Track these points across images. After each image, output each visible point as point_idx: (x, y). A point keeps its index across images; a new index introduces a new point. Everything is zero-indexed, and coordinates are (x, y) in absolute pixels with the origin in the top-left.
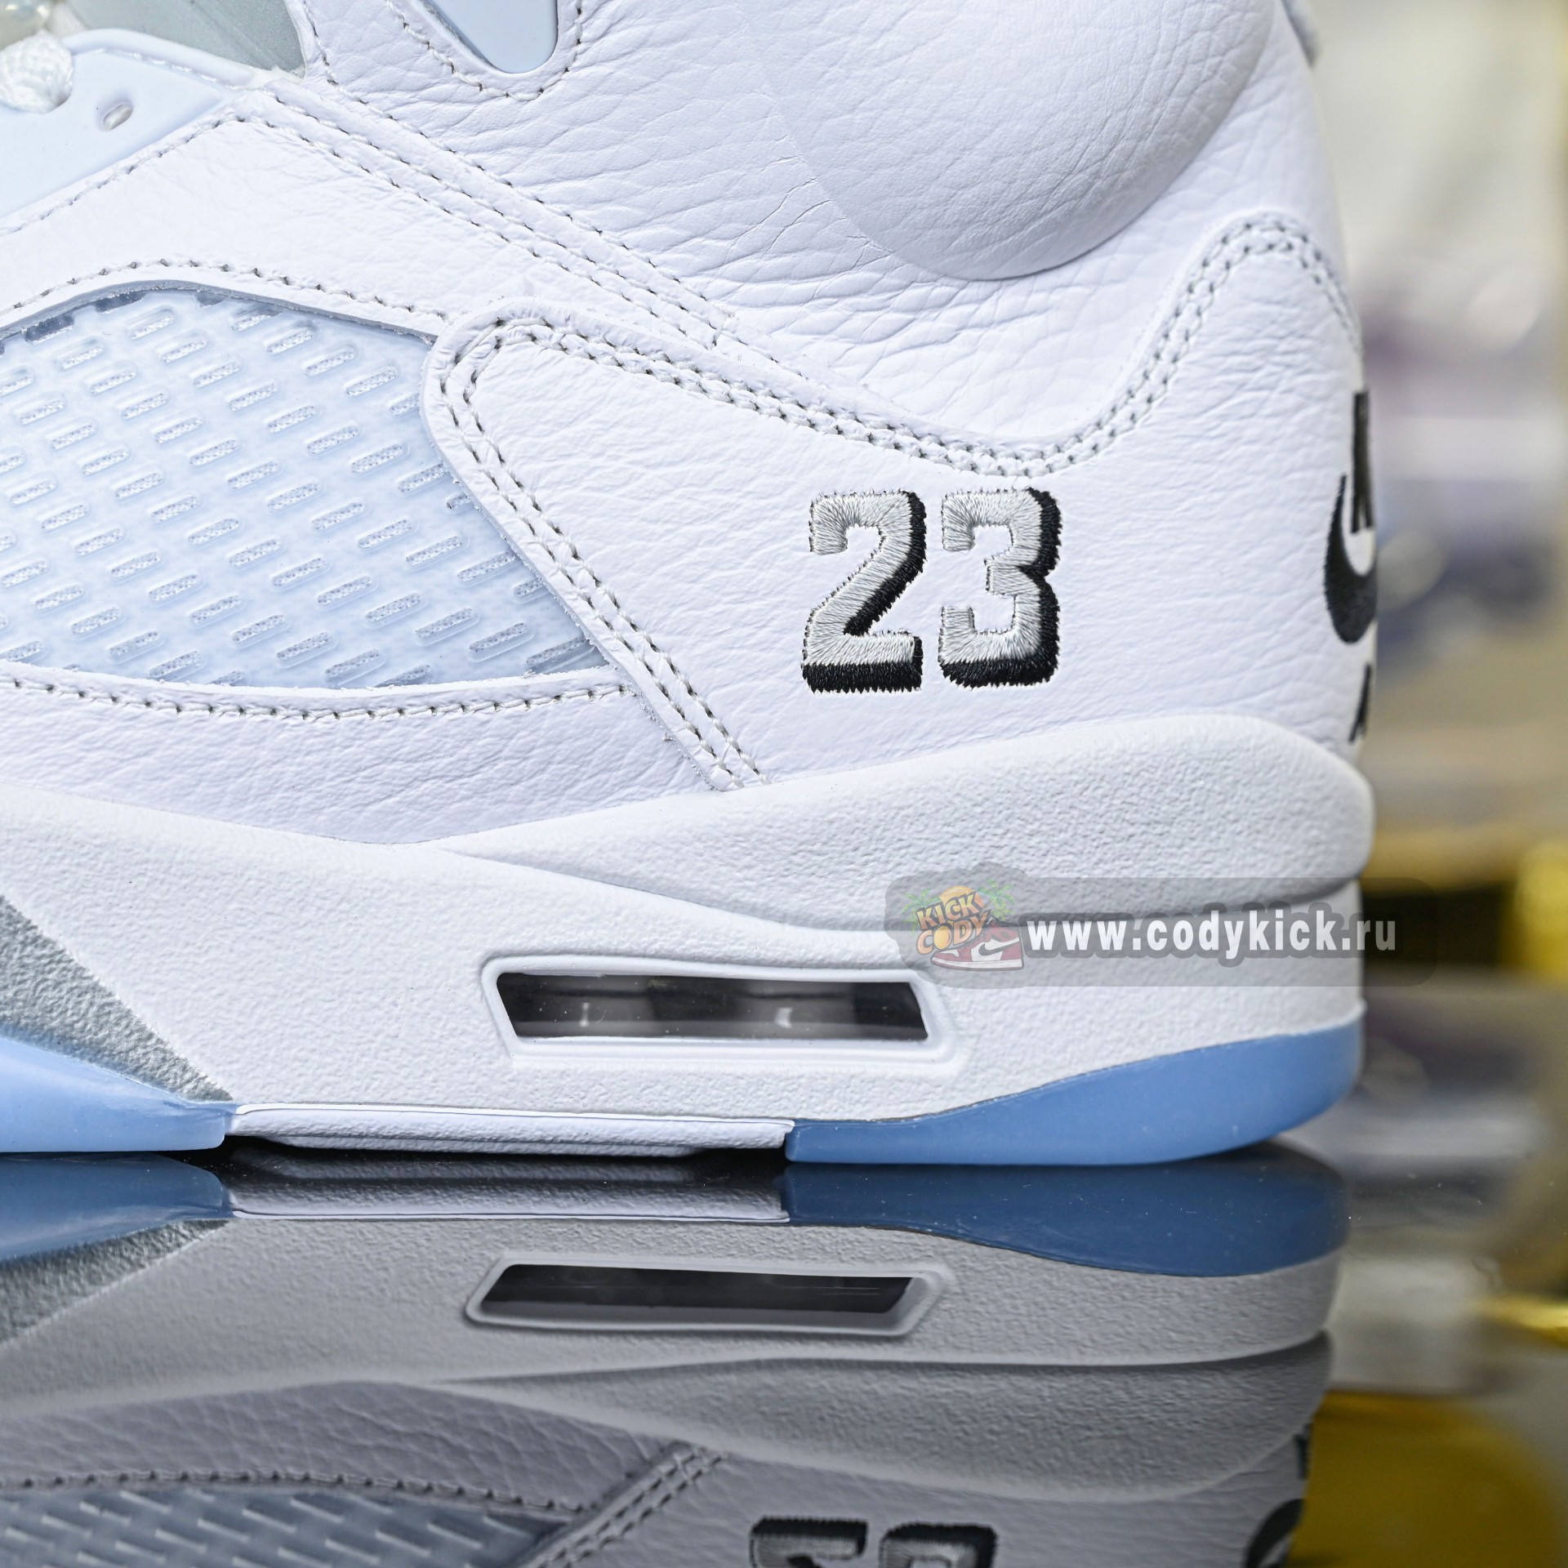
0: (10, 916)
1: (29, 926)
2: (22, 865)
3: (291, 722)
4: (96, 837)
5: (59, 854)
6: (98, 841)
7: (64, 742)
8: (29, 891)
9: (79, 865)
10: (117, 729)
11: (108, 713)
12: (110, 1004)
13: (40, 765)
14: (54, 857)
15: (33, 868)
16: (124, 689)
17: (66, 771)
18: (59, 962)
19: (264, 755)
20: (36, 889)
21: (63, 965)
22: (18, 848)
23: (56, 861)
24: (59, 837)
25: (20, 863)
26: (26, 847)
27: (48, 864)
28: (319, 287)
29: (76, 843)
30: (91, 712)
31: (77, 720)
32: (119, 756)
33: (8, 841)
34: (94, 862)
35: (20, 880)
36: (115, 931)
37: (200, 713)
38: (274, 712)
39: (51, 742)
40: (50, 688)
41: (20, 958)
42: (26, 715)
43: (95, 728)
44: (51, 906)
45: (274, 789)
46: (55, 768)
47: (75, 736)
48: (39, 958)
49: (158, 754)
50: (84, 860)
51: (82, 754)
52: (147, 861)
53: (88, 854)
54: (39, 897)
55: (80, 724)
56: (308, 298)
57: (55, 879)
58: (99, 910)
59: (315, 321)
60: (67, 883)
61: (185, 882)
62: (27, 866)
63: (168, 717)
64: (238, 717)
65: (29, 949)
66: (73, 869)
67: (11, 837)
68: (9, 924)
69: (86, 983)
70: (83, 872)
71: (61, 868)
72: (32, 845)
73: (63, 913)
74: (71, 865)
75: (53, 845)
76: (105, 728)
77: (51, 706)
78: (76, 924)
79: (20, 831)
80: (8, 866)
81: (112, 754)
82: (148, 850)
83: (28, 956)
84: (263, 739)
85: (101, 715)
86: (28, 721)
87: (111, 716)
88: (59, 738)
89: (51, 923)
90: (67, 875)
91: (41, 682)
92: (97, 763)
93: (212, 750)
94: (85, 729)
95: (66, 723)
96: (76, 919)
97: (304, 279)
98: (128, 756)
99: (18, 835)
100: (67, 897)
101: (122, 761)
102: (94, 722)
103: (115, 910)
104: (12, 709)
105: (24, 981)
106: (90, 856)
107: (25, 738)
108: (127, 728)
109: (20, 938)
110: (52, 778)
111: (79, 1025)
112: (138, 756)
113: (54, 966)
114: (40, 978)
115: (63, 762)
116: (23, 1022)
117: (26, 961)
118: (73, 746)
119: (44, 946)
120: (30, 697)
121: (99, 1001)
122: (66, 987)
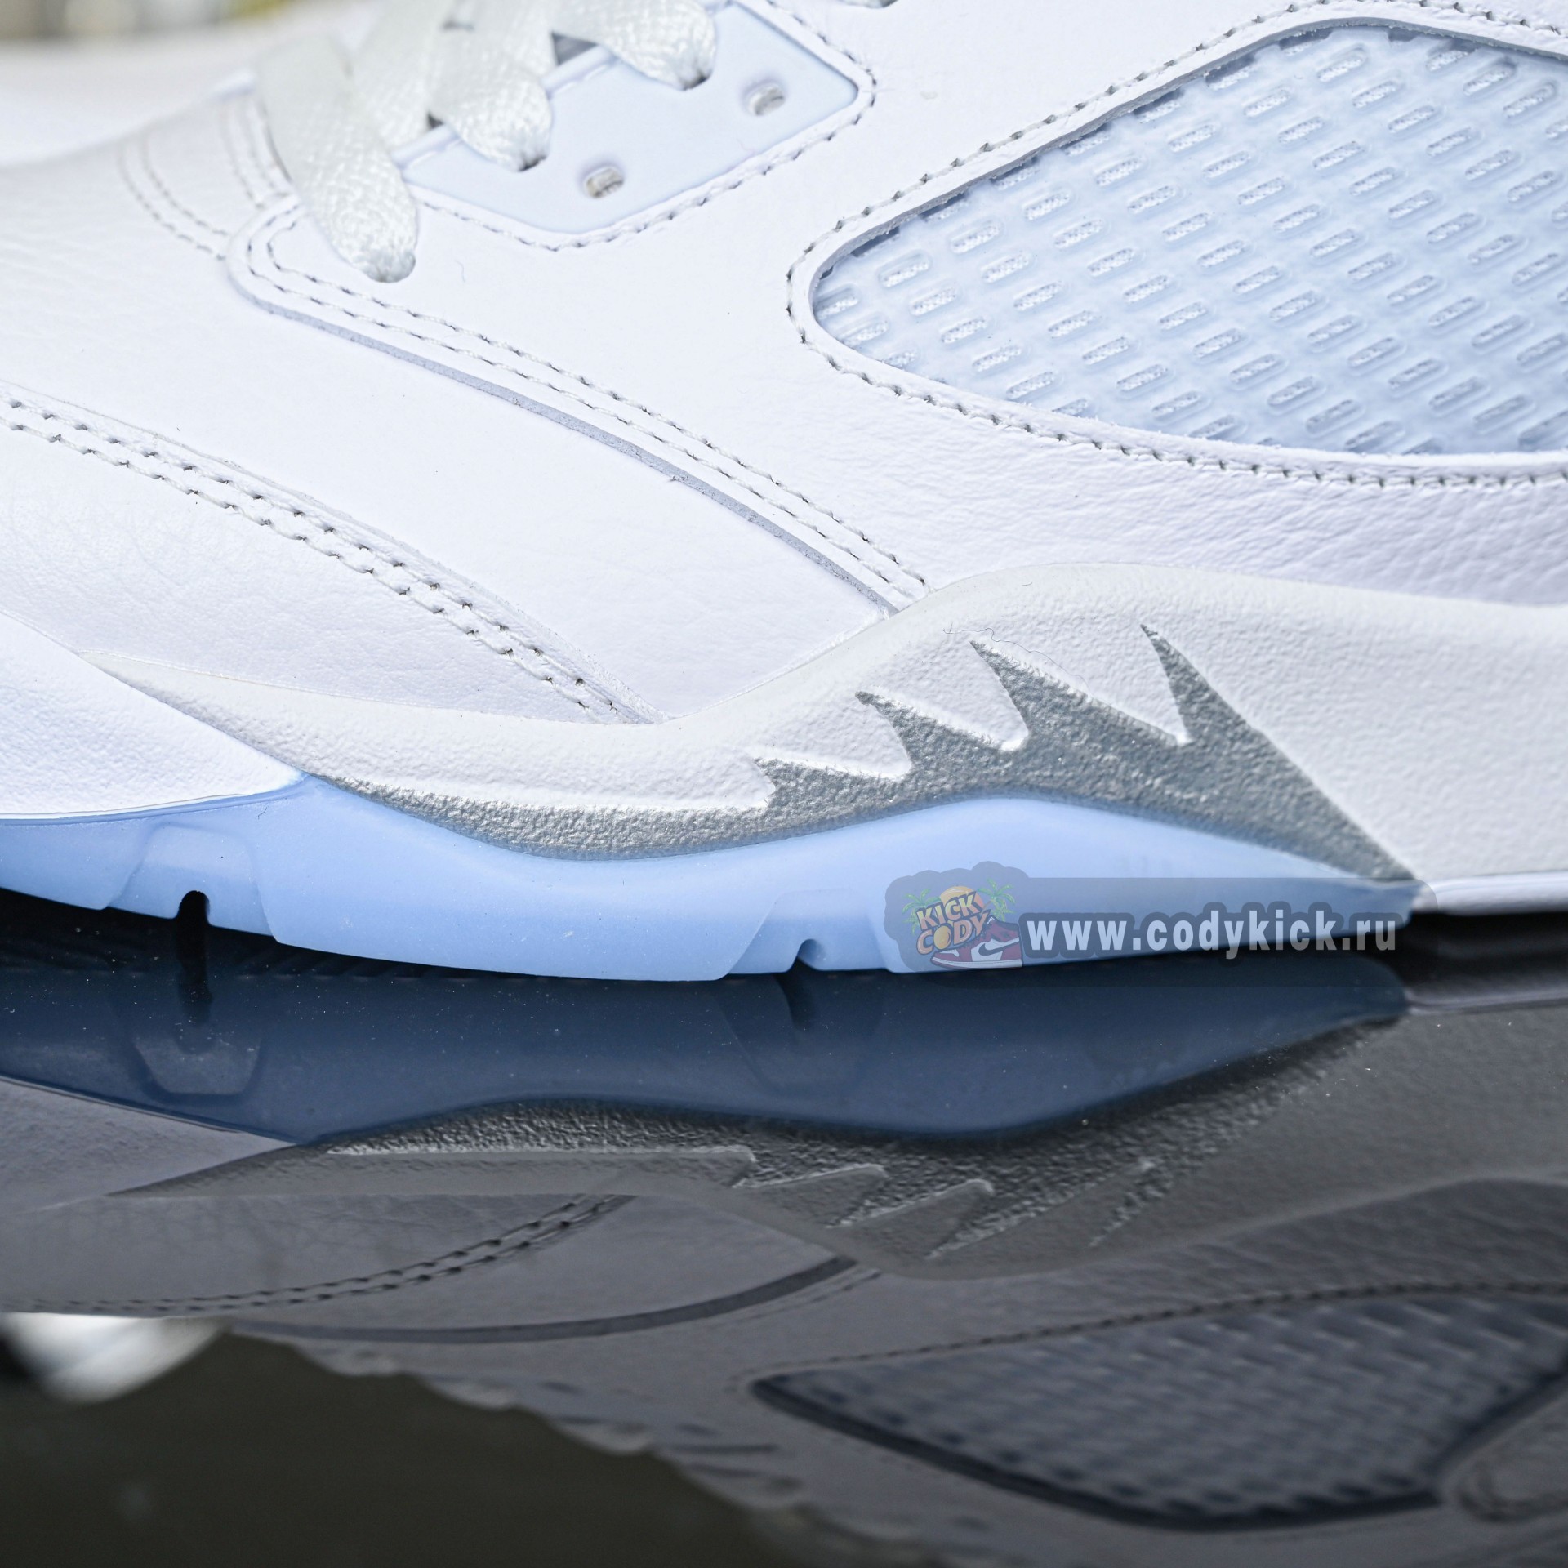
0: (1222, 713)
1: (1239, 722)
2: (1232, 659)
3: (1490, 490)
4: (1302, 623)
5: (1267, 644)
6: (1303, 628)
7: (1267, 524)
8: (1237, 684)
9: (1284, 654)
10: (1322, 508)
11: (1313, 492)
12: (1309, 794)
13: (1241, 550)
14: (1261, 648)
15: (1241, 661)
16: (1330, 466)
17: (1268, 553)
18: (1265, 755)
19: (1460, 525)
20: (1243, 682)
21: (1267, 758)
22: (1229, 641)
23: (1264, 651)
24: (1268, 626)
25: (1230, 656)
26: (1237, 639)
27: (1257, 655)
28: (1522, 23)
29: (1283, 631)
30: (1296, 491)
31: (1283, 501)
32: (1320, 535)
33: (1220, 635)
34: (1298, 650)
35: (1229, 674)
36: (1314, 718)
37: (1403, 487)
38: (1472, 480)
39: (1254, 525)
40: (1255, 468)
41: (1229, 755)
42: (1231, 498)
43: (1299, 508)
44: (1256, 698)
45: (1464, 559)
46: (1256, 552)
47: (1279, 517)
48: (1246, 753)
49: (1358, 531)
50: (1290, 647)
51: (1283, 535)
52: (1348, 644)
53: (1294, 641)
54: (1246, 689)
55: (1284, 505)
56: (1511, 35)
57: (1262, 670)
58: (1300, 698)
59: (1514, 58)
60: (1273, 672)
61: (1382, 662)
62: (1237, 659)
63: (1372, 493)
64: (1439, 489)
65: (1237, 745)
66: (1280, 658)
67: (1223, 630)
68: (1221, 721)
69: (1288, 775)
70: (1288, 661)
71: (1268, 658)
72: (1243, 636)
73: (1267, 704)
74: (1277, 654)
75: (1262, 635)
76: (1309, 507)
77: (1256, 488)
78: (1277, 714)
79: (1232, 623)
80: (1219, 660)
81: (1313, 534)
82: (1349, 632)
83: (1236, 752)
84: (1460, 510)
85: (1306, 494)
86: (1234, 504)
87: (1316, 495)
88: (1262, 520)
89: (1255, 715)
90: (1273, 665)
91: (1247, 463)
92: (1299, 543)
93: (1412, 524)
94: (1289, 510)
95: (1270, 505)
96: (1279, 709)
97: (1508, 14)
98: (1328, 535)
99: (1230, 628)
100: (1271, 687)
101: (1322, 540)
102: (1299, 502)
103: (1316, 696)
104: (1218, 493)
105: (1230, 778)
106: (1296, 643)
107: (1228, 522)
108: (1329, 506)
109: (1230, 734)
110: (1253, 562)
111: (1278, 818)
112: (1339, 534)
113: (1259, 760)
114: (1246, 772)
115: (1264, 545)
116: (1225, 818)
117: (1236, 757)
118: (1276, 528)
119: (1251, 741)
120: (1236, 480)
121: (1299, 792)
122: (1269, 780)
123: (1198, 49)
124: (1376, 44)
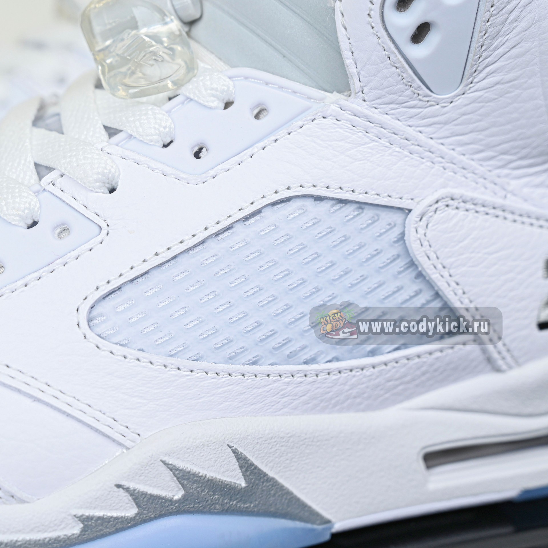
0: (259, 473)
1: (265, 475)
2: (262, 451)
3: (358, 374)
4: (288, 434)
5: (275, 443)
6: (289, 435)
7: (273, 396)
8: (264, 460)
9: (282, 446)
10: (294, 388)
11: (291, 382)
12: (292, 497)
13: (264, 407)
14: (273, 445)
15: (265, 451)
16: (298, 372)
17: (274, 407)
18: (275, 485)
19: (347, 387)
20: (267, 459)
21: (276, 487)
22: (261, 445)
23: (274, 446)
24: (275, 437)
25: (261, 450)
26: (264, 444)
27: (271, 448)
28: (366, 193)
29: (281, 438)
30: (285, 383)
31: (279, 387)
32: (294, 398)
33: (257, 443)
34: (287, 444)
35: (261, 457)
36: (293, 468)
37: (325, 377)
38: (351, 371)
39: (269, 397)
40: (268, 376)
41: (262, 488)
42: (259, 388)
43: (286, 389)
44: (271, 464)
45: (348, 399)
46: (270, 407)
47: (279, 393)
48: (268, 486)
49: (308, 395)
50: (283, 444)
51: (280, 400)
52: (305, 439)
53: (285, 441)
54: (268, 461)
55: (280, 388)
56: (361, 198)
57: (273, 453)
58: (288, 462)
59: (363, 206)
60: (277, 454)
61: (318, 444)
62: (264, 451)
63: (314, 380)
64: (339, 375)
65: (265, 484)
66: (280, 448)
67: (259, 441)
68: (258, 476)
69: (284, 492)
70: (283, 448)
71: (276, 448)
72: (266, 442)
73: (275, 466)
74: (279, 447)
75: (273, 440)
76: (290, 388)
77: (269, 383)
78: (279, 469)
79: (262, 438)
80: (257, 452)
81: (291, 398)
82: (306, 434)
83: (264, 486)
84: (346, 382)
85: (288, 383)
86: (261, 390)
87: (292, 383)
88: (272, 395)
89: (271, 470)
90: (277, 451)
91: (266, 374)
92: (286, 402)
93: (328, 390)
94: (282, 390)
95: (275, 389)
96: (280, 467)
97: (361, 190)
98: (297, 397)
99: (261, 440)
100: (277, 459)
101: (294, 400)
102: (286, 387)
103: (294, 460)
104: (255, 387)
105: (262, 497)
106: (286, 441)
107: (259, 397)
108: (297, 387)
109: (262, 480)
110: (268, 411)
111: (280, 508)
112: (301, 397)
113: (273, 488)
114: (268, 493)
115: (272, 404)
116: (261, 511)
117: (264, 488)
118: (277, 397)
119: (270, 481)
120: (261, 381)
121: (288, 497)
122: (277, 495)
123: (240, 210)
124: (309, 203)
